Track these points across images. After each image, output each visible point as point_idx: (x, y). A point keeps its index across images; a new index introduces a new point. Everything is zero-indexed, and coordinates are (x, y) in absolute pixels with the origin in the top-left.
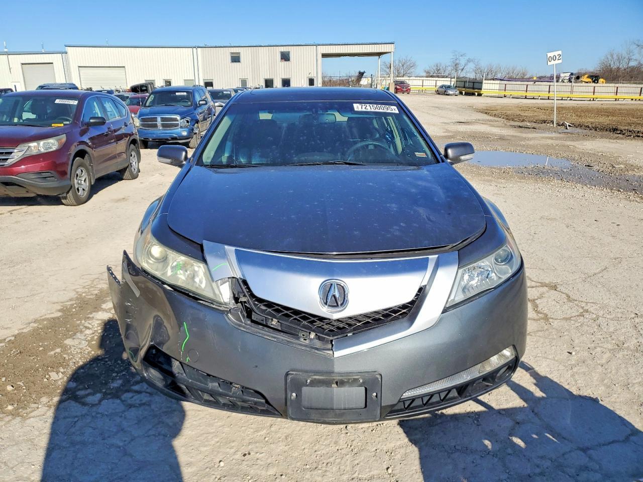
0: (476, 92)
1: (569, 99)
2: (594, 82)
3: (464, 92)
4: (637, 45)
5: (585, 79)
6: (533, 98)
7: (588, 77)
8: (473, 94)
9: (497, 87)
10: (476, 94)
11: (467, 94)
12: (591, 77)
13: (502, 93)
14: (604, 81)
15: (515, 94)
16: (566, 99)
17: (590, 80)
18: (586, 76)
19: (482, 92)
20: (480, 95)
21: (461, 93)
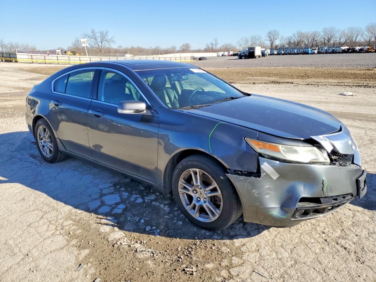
0: (14, 60)
1: (69, 64)
2: (74, 55)
3: (4, 60)
4: (88, 36)
5: (69, 53)
6: (50, 64)
7: (70, 52)
8: (11, 61)
9: (27, 57)
10: (14, 61)
11: (6, 61)
12: (72, 52)
13: (31, 61)
14: (79, 54)
15: (39, 61)
16: (67, 64)
17: (71, 54)
18: (69, 51)
19: (18, 60)
20: (16, 62)
21: (2, 61)
